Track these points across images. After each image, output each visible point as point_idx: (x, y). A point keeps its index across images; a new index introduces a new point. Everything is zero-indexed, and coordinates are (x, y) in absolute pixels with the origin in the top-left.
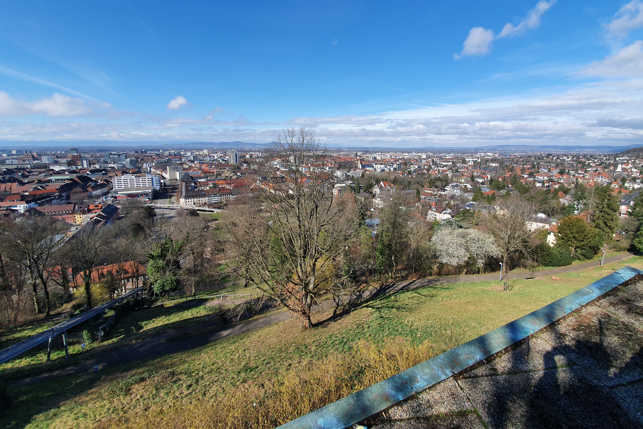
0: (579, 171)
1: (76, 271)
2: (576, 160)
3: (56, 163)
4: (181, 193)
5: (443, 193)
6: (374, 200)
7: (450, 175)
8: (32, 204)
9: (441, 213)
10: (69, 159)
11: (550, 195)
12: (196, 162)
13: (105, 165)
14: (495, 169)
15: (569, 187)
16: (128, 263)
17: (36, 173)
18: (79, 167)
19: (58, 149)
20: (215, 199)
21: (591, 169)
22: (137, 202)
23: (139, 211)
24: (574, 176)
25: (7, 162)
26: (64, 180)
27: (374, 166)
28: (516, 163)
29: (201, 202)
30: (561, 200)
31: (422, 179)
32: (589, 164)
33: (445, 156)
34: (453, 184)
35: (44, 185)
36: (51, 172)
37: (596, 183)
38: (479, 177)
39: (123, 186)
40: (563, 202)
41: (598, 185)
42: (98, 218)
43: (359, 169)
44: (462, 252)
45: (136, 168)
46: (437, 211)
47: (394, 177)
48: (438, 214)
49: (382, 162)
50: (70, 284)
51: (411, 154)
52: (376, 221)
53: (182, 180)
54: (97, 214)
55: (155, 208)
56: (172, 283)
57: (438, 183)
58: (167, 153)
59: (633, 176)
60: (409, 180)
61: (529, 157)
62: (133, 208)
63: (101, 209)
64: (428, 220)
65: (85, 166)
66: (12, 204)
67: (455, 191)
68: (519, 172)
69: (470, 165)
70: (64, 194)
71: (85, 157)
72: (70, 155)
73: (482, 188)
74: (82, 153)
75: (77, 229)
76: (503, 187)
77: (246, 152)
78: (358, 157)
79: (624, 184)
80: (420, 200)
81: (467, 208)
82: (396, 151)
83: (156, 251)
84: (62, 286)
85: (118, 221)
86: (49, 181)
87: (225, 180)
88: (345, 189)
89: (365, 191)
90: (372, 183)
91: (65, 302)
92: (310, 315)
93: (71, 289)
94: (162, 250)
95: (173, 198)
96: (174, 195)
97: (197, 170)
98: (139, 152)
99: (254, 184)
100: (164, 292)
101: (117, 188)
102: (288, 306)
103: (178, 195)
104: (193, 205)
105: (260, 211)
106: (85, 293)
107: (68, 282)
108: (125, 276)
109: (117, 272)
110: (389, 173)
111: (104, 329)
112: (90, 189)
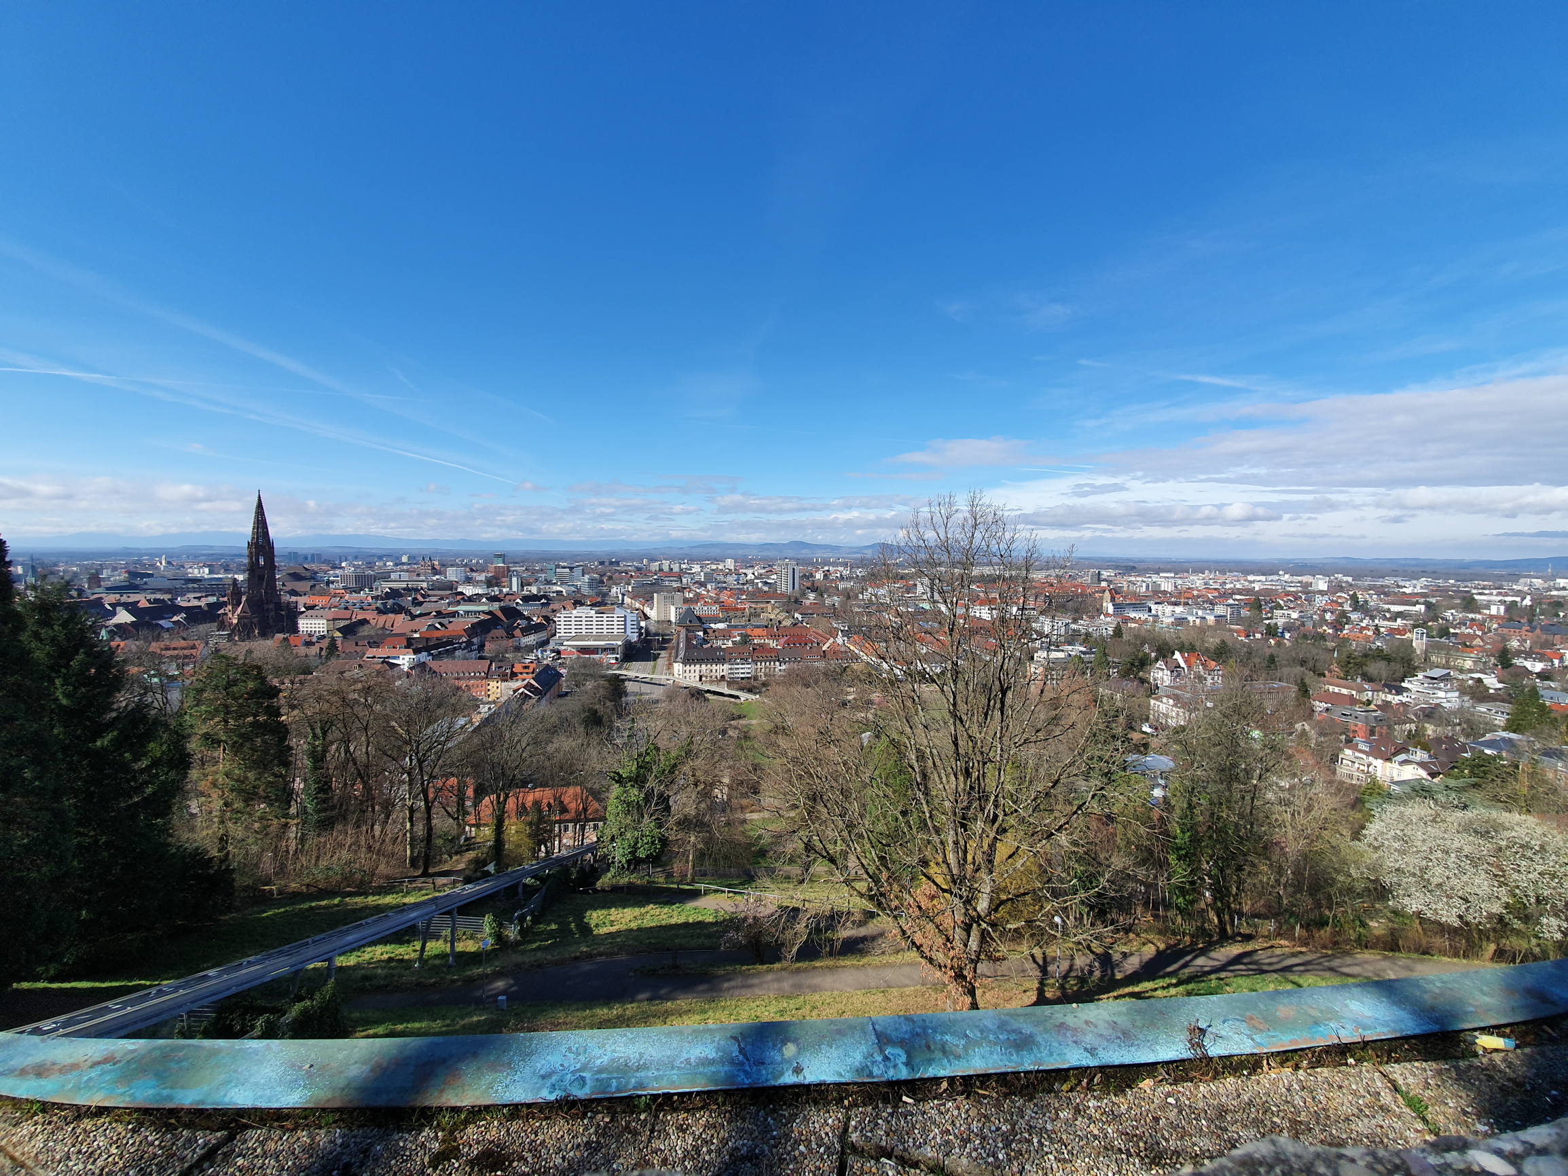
1: (480, 792)
3: (469, 581)
4: (677, 651)
5: (1395, 699)
6: (1152, 702)
7: (1418, 642)
8: (423, 656)
9: (1389, 760)
10: (490, 575)
12: (709, 587)
13: (547, 587)
16: (571, 790)
17: (434, 599)
18: (504, 590)
19: (476, 556)
20: (744, 670)
22: (595, 664)
23: (596, 684)
25: (393, 576)
26: (479, 612)
27: (1154, 607)
29: (714, 674)
31: (1315, 651)
33: (1399, 587)
34: (1430, 673)
35: (445, 621)
36: (459, 597)
38: (1528, 655)
39: (573, 631)
42: (526, 691)
43: (1107, 615)
44: (1481, 883)
45: (598, 594)
46: (1375, 752)
47: (1218, 641)
48: (1379, 763)
49: (1178, 598)
50: (468, 818)
51: (1275, 577)
52: (1160, 761)
53: (680, 623)
54: (526, 682)
55: (625, 680)
56: (653, 843)
57: (1376, 668)
58: (655, 566)
60: (1268, 652)
62: (587, 676)
63: (533, 672)
64: (1338, 778)
65: (515, 589)
66: (392, 652)
67: (1441, 694)
69: (1492, 617)
70: (475, 640)
71: (516, 571)
72: (491, 567)
73: (1541, 692)
74: (512, 562)
75: (490, 708)
77: (816, 566)
78: (1104, 584)
80: (1311, 715)
81: (1488, 752)
82: (1223, 567)
83: (628, 768)
84: (454, 819)
85: (559, 701)
86: (454, 614)
87: (766, 627)
88: (1064, 664)
89: (1124, 675)
90: (1147, 656)
91: (457, 853)
92: (977, 985)
93: (467, 828)
94: (639, 767)
95: (660, 661)
96: (663, 653)
97: (711, 604)
98: (607, 564)
99: (832, 640)
100: (634, 863)
101: (562, 634)
102: (918, 948)
103: (670, 654)
104: (698, 679)
105: (844, 704)
106: (493, 838)
107: (466, 813)
108: (563, 817)
109: (549, 805)
110: (1203, 630)
111: (522, 919)
112: (517, 632)
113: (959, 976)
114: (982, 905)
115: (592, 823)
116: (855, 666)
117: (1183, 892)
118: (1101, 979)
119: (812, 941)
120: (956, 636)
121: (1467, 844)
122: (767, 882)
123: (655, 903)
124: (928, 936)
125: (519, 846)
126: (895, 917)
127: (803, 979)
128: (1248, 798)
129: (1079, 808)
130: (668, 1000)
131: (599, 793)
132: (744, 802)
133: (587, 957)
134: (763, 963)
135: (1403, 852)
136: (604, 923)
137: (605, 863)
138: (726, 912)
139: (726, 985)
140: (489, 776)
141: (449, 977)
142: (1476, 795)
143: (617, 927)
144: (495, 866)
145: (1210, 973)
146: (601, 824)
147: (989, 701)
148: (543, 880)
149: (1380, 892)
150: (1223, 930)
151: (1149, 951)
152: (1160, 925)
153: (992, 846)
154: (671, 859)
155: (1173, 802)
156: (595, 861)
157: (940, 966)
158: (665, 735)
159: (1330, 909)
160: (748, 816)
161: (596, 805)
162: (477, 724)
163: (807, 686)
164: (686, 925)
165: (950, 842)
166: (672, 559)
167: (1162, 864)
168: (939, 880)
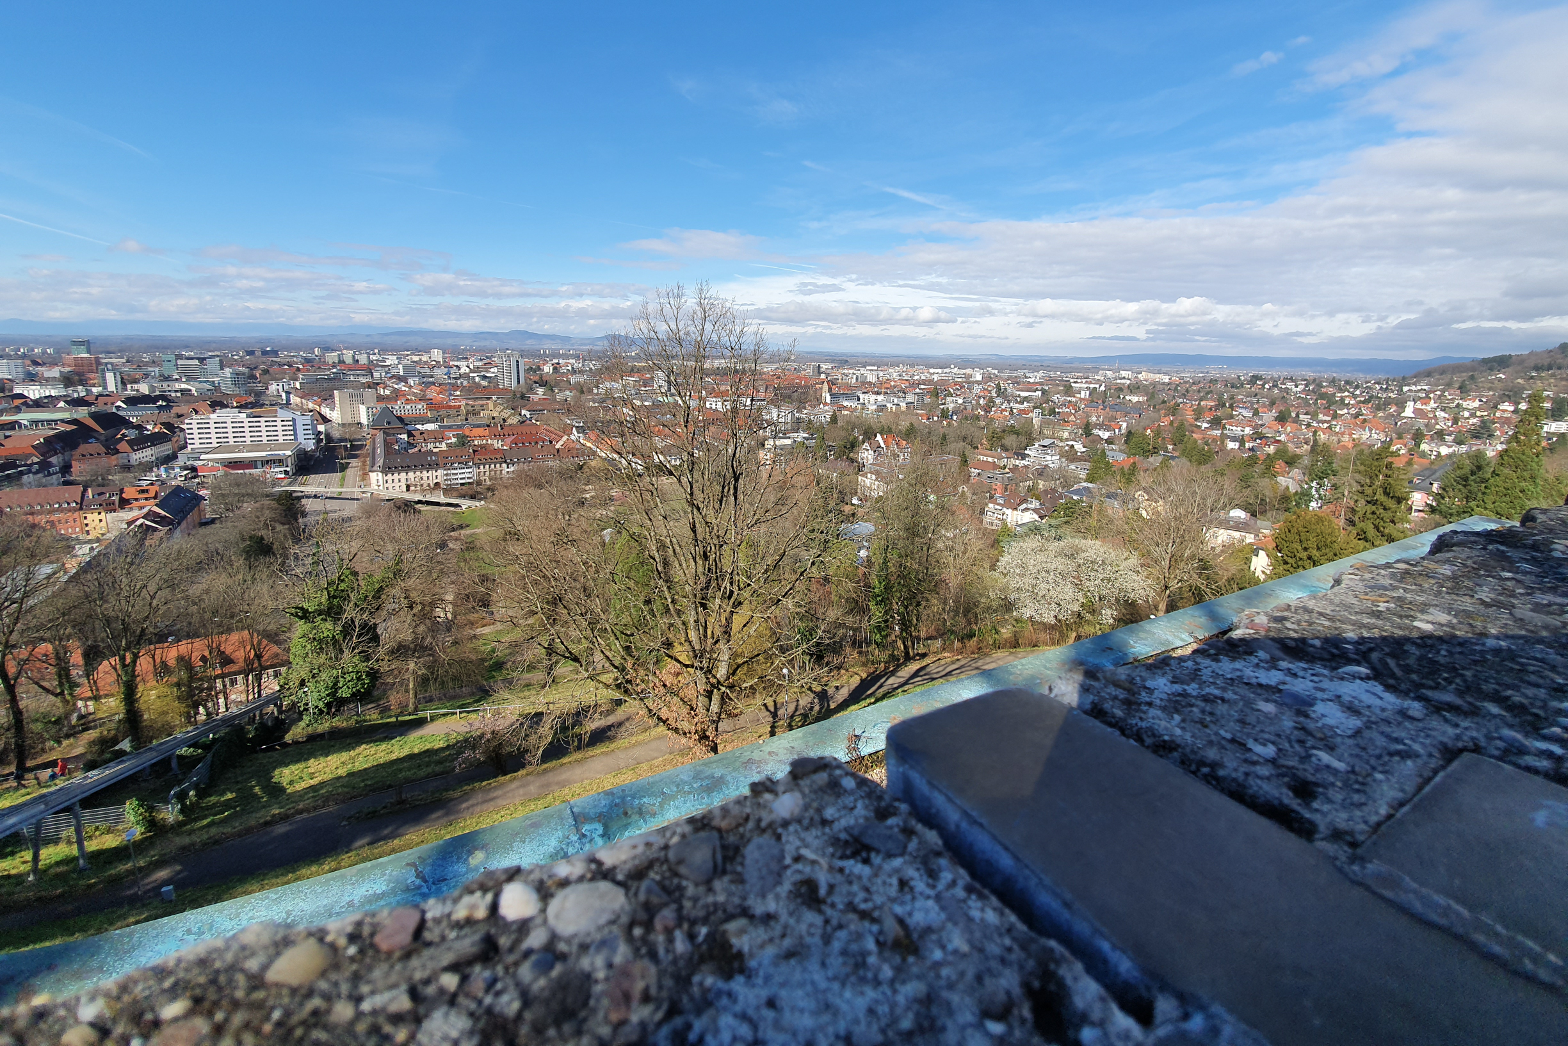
0: (1320, 416)
1: (93, 656)
2: (1313, 391)
3: (31, 378)
4: (374, 459)
5: (1020, 463)
6: (860, 478)
7: (1036, 419)
9: (1015, 509)
10: (68, 369)
11: (1259, 468)
12: (411, 382)
13: (165, 384)
14: (1137, 408)
15: (1298, 451)
16: (235, 637)
18: (95, 390)
19: (38, 342)
20: (464, 475)
21: (1345, 411)
22: (254, 480)
23: (257, 505)
24: (1308, 425)
26: (55, 421)
27: (862, 396)
28: (1184, 396)
29: (425, 481)
30: (1281, 480)
31: (972, 429)
32: (1342, 399)
33: (1026, 377)
34: (1042, 443)
36: (18, 402)
37: (1356, 443)
38: (1101, 426)
39: (214, 441)
40: (1284, 484)
41: (1363, 447)
42: (147, 522)
43: (825, 404)
44: (1067, 592)
45: (249, 392)
46: (1008, 504)
47: (908, 423)
48: (1009, 512)
49: (880, 388)
50: (78, 691)
51: (948, 370)
52: (865, 528)
53: (375, 424)
54: (146, 510)
55: (301, 497)
56: (359, 679)
57: (1010, 440)
58: (332, 357)
59: (1438, 427)
60: (942, 431)
61: (1211, 381)
62: (242, 497)
63: (155, 498)
64: (985, 525)
65: (111, 387)
67: (1048, 458)
68: (1189, 417)
69: (1081, 399)
70: (54, 460)
71: (112, 364)
72: (68, 358)
73: (1107, 453)
74: (101, 353)
75: (92, 549)
76: (1155, 451)
77: (544, 357)
78: (823, 376)
79: (1418, 445)
80: (968, 480)
81: (1075, 498)
82: (913, 362)
83: (316, 600)
84: (56, 695)
85: (203, 531)
86: (13, 425)
87: (488, 426)
88: (790, 451)
89: (839, 457)
90: (856, 438)
91: (68, 736)
92: (719, 741)
93: (80, 704)
94: (331, 597)
95: (350, 472)
96: (354, 462)
97: (415, 402)
98: (258, 353)
99: (565, 438)
100: (335, 704)
101: (197, 445)
102: (664, 722)
103: (364, 463)
104: (404, 489)
105: (582, 503)
106: (122, 709)
107: (73, 685)
108: (226, 670)
109: (204, 659)
110: (897, 415)
111: (181, 797)
112: (123, 446)
113: (703, 737)
114: (721, 672)
115: (271, 671)
116: (593, 463)
117: (879, 629)
118: (820, 712)
119: (558, 740)
120: (691, 428)
121: (1060, 564)
122: (505, 694)
123: (368, 743)
124: (673, 710)
125: (165, 713)
126: (642, 699)
127: (550, 777)
128: (925, 549)
129: (802, 574)
130: (394, 838)
131: (276, 635)
132: (473, 617)
133: (281, 819)
134: (505, 774)
135: (1021, 575)
136: (301, 778)
137: (296, 712)
138: (459, 734)
139: (464, 805)
140: (104, 635)
141: (82, 882)
142: (1067, 530)
143: (319, 779)
144: (132, 741)
145: (897, 688)
146: (284, 669)
147: (724, 487)
148: (206, 747)
149: (1008, 606)
150: (907, 653)
151: (855, 681)
152: (863, 659)
153: (729, 621)
154: (385, 691)
155: (873, 560)
156: (280, 712)
157: (685, 734)
158: (364, 557)
159: (976, 623)
160: (479, 631)
161: (275, 649)
162: (74, 571)
163: (540, 486)
164: (411, 757)
165: (692, 621)
166: (357, 348)
167: (864, 611)
168: (683, 658)
